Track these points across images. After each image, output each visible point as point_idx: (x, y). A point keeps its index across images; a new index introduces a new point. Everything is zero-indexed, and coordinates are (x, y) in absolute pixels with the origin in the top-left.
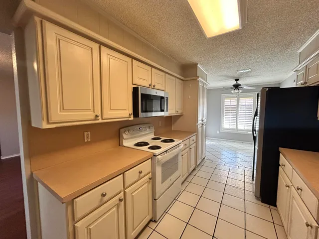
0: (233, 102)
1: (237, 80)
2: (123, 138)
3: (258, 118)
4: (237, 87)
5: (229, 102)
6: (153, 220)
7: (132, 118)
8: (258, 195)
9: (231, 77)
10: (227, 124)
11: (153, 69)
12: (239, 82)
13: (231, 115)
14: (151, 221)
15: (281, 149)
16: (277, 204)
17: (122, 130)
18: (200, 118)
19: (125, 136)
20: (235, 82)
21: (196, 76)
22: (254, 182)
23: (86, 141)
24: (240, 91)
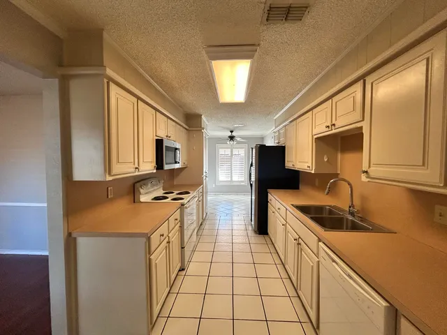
0: (228, 152)
1: (232, 132)
2: (140, 194)
3: (253, 169)
4: (232, 138)
5: (223, 151)
6: (182, 269)
7: (155, 171)
8: (256, 230)
9: (227, 129)
10: (222, 176)
11: (169, 120)
12: (234, 134)
13: (225, 167)
14: (180, 271)
15: (269, 190)
16: (269, 231)
17: (138, 185)
18: (204, 170)
19: (141, 191)
20: (230, 134)
21: (201, 127)
22: (253, 223)
23: (109, 197)
24: (235, 143)
